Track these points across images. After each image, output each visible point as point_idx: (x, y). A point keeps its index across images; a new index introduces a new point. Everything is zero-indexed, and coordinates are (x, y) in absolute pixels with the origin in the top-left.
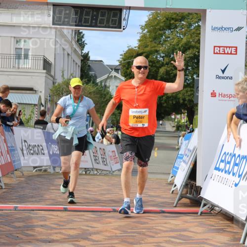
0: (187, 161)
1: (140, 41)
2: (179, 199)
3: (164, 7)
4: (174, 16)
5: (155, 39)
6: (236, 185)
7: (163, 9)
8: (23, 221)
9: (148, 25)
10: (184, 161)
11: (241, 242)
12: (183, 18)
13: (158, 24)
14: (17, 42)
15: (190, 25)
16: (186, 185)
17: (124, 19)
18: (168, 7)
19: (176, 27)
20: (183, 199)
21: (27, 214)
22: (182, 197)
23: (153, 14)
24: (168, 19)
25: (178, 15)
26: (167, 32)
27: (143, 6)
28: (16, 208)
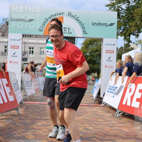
0: (97, 89)
2: (95, 102)
3: (89, 37)
4: (92, 41)
5: (86, 48)
7: (89, 38)
8: (43, 108)
11: (116, 116)
12: (95, 41)
13: (87, 43)
14: (40, 49)
15: (98, 43)
17: (76, 41)
18: (91, 37)
19: (93, 44)
21: (44, 106)
24: (90, 41)
26: (90, 46)
27: (82, 37)
28: (40, 103)
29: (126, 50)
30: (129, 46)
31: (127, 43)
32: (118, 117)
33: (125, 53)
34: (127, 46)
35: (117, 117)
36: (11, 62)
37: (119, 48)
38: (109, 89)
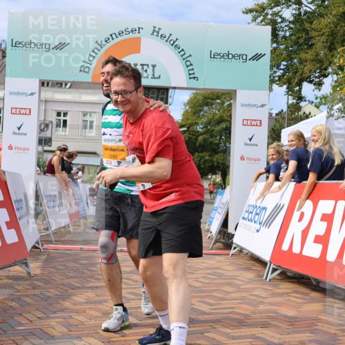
0: (220, 212)
1: (183, 115)
2: (214, 244)
3: (202, 87)
4: (211, 96)
5: (195, 113)
6: (258, 231)
7: (202, 89)
8: (87, 260)
9: (190, 102)
10: (218, 213)
11: (264, 278)
12: (218, 98)
13: (198, 102)
14: (84, 115)
15: (224, 103)
16: (220, 232)
17: (171, 97)
18: (206, 87)
19: (212, 104)
20: (217, 244)
21: (90, 254)
22: (216, 241)
23: (194, 94)
24: (205, 98)
25: (214, 95)
26: (205, 108)
27: (185, 86)
28: (81, 248)
29: (293, 119)
30: (299, 109)
31: (295, 101)
32: (270, 281)
33: (290, 126)
34: (294, 110)
35: (268, 279)
36: (10, 148)
37: (274, 115)
38: (247, 212)
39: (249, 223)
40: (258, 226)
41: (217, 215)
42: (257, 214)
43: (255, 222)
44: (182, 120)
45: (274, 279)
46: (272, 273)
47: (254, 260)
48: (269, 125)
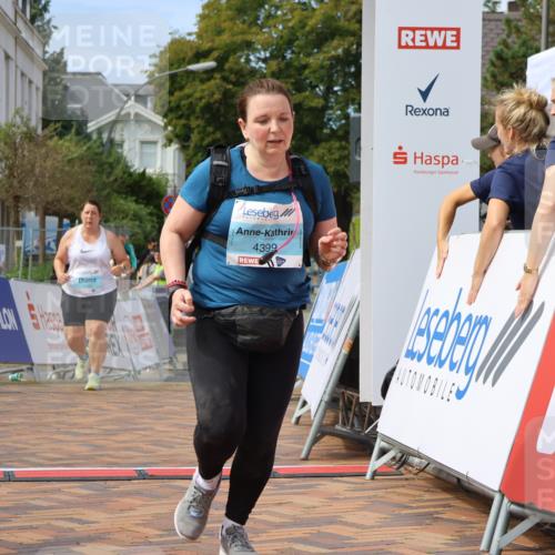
0: (333, 336)
1: (203, 17)
2: (316, 440)
6: (460, 395)
10: (327, 339)
11: (483, 545)
16: (333, 402)
20: (326, 439)
22: (322, 433)
35: (493, 551)
38: (421, 333)
39: (433, 370)
40: (460, 379)
41: (322, 344)
42: (460, 341)
43: (453, 366)
44: (199, 36)
45: (513, 547)
46: (505, 531)
47: (446, 490)
48: (485, 45)
